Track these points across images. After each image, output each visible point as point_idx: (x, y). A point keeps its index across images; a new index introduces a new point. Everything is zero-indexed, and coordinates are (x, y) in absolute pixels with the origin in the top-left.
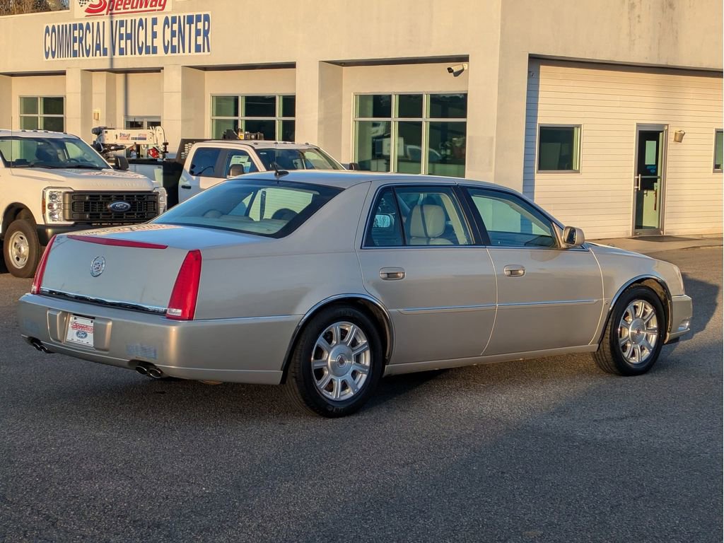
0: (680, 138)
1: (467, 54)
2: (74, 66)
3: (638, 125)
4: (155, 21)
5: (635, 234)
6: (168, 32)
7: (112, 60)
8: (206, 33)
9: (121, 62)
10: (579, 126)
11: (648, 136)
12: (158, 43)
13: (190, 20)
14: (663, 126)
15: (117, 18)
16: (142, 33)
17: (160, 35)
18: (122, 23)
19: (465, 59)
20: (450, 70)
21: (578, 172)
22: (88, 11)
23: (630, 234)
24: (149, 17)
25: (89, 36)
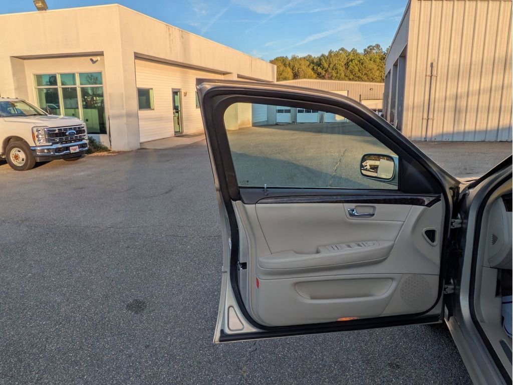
0: (185, 94)
1: (102, 50)
3: (172, 89)
5: (175, 135)
10: (152, 89)
11: (175, 93)
14: (180, 89)
19: (101, 54)
20: (92, 60)
21: (153, 109)
23: (174, 135)
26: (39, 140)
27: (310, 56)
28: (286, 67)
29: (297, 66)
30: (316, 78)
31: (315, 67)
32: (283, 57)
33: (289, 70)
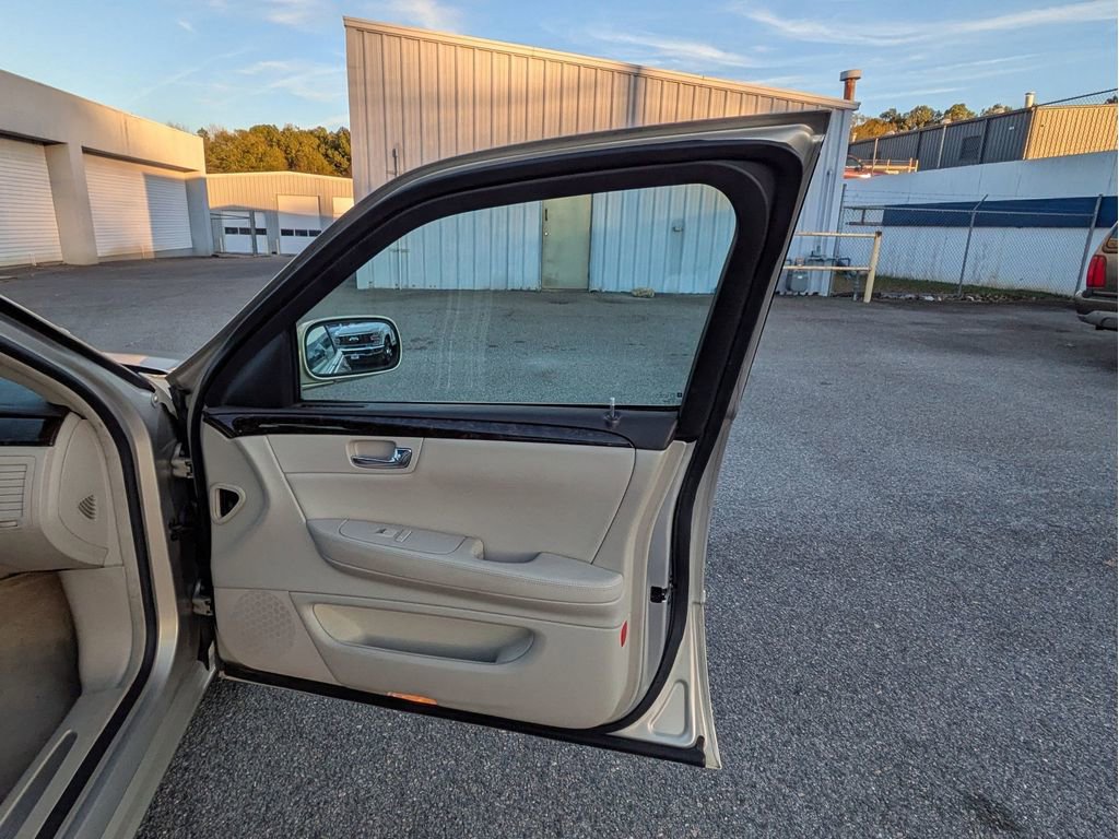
27: (323, 130)
28: (272, 146)
29: (294, 146)
30: (332, 174)
31: (329, 152)
32: (269, 127)
33: (277, 152)
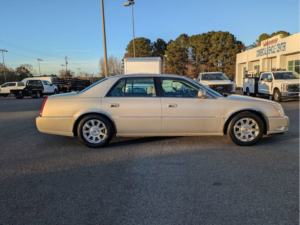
2: (261, 58)
4: (275, 45)
6: (278, 47)
7: (267, 56)
8: (285, 46)
9: (269, 56)
12: (276, 50)
13: (282, 44)
15: (269, 46)
16: (273, 48)
17: (276, 48)
18: (269, 47)
22: (264, 45)
24: (274, 45)
25: (264, 51)
26: (283, 90)
